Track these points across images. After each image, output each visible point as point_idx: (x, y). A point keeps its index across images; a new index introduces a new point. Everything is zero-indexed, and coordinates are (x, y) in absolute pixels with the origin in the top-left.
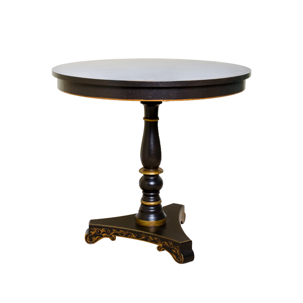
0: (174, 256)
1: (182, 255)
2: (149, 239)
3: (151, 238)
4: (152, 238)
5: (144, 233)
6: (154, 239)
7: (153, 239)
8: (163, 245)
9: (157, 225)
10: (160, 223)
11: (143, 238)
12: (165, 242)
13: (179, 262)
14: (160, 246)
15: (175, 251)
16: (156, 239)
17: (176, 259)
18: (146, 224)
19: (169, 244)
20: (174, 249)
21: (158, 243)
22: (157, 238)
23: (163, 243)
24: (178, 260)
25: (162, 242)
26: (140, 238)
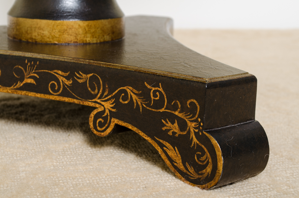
0: (170, 153)
1: (214, 142)
2: (53, 86)
3: (61, 79)
4: (68, 78)
5: (30, 59)
6: (74, 81)
7: (69, 83)
8: (117, 105)
9: (88, 39)
10: (103, 32)
11: (30, 81)
12: (129, 89)
13: (195, 182)
14: (104, 111)
15: (175, 128)
16: (83, 78)
17: (182, 167)
18: (46, 33)
19: (145, 95)
20: (173, 119)
21: (95, 96)
22: (86, 73)
23: (117, 97)
24: (191, 170)
25: (110, 93)
26: (16, 81)
